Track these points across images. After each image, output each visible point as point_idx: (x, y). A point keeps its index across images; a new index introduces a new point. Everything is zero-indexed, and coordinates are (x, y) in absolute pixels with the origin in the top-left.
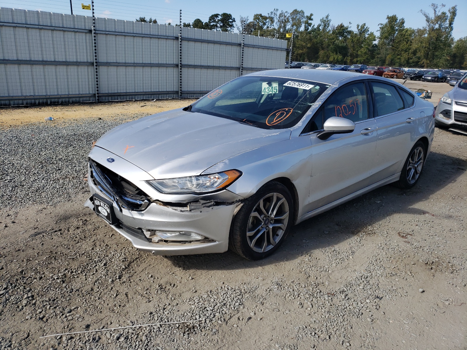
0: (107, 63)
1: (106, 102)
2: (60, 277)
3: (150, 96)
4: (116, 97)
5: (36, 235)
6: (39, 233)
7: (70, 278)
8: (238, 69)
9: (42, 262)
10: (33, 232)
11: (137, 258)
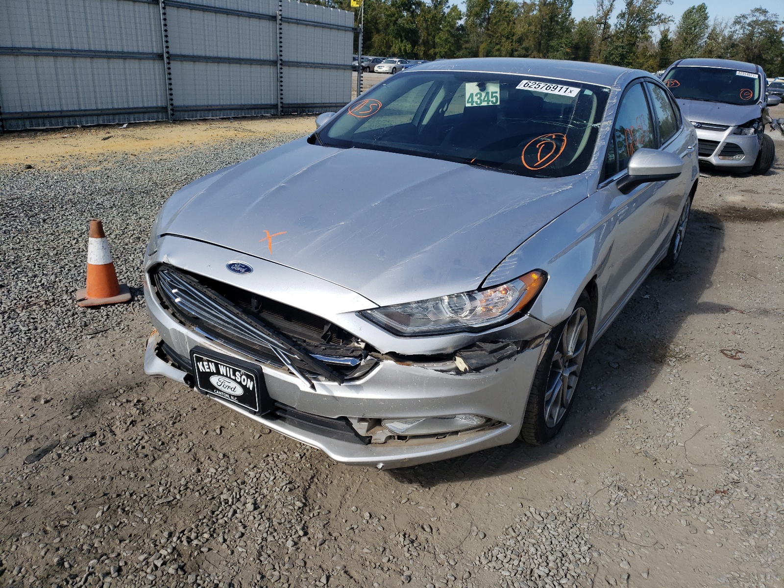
0: (13, 48)
1: (21, 131)
2: (168, 557)
3: (111, 117)
4: (40, 121)
5: (39, 457)
6: (46, 451)
7: (191, 556)
8: (274, 63)
9: (97, 527)
10: (28, 449)
11: (312, 478)
